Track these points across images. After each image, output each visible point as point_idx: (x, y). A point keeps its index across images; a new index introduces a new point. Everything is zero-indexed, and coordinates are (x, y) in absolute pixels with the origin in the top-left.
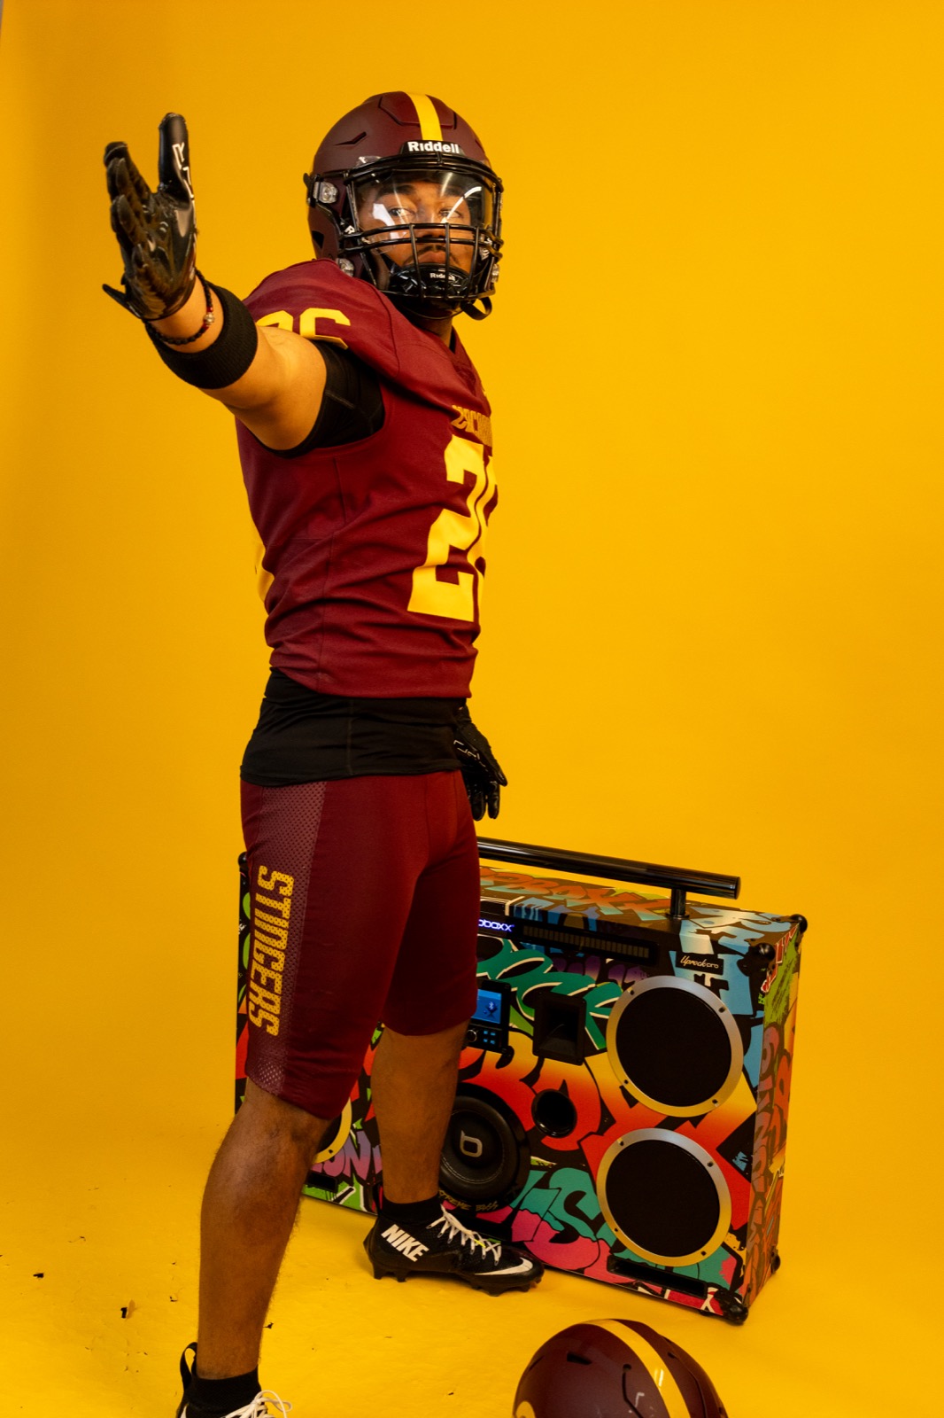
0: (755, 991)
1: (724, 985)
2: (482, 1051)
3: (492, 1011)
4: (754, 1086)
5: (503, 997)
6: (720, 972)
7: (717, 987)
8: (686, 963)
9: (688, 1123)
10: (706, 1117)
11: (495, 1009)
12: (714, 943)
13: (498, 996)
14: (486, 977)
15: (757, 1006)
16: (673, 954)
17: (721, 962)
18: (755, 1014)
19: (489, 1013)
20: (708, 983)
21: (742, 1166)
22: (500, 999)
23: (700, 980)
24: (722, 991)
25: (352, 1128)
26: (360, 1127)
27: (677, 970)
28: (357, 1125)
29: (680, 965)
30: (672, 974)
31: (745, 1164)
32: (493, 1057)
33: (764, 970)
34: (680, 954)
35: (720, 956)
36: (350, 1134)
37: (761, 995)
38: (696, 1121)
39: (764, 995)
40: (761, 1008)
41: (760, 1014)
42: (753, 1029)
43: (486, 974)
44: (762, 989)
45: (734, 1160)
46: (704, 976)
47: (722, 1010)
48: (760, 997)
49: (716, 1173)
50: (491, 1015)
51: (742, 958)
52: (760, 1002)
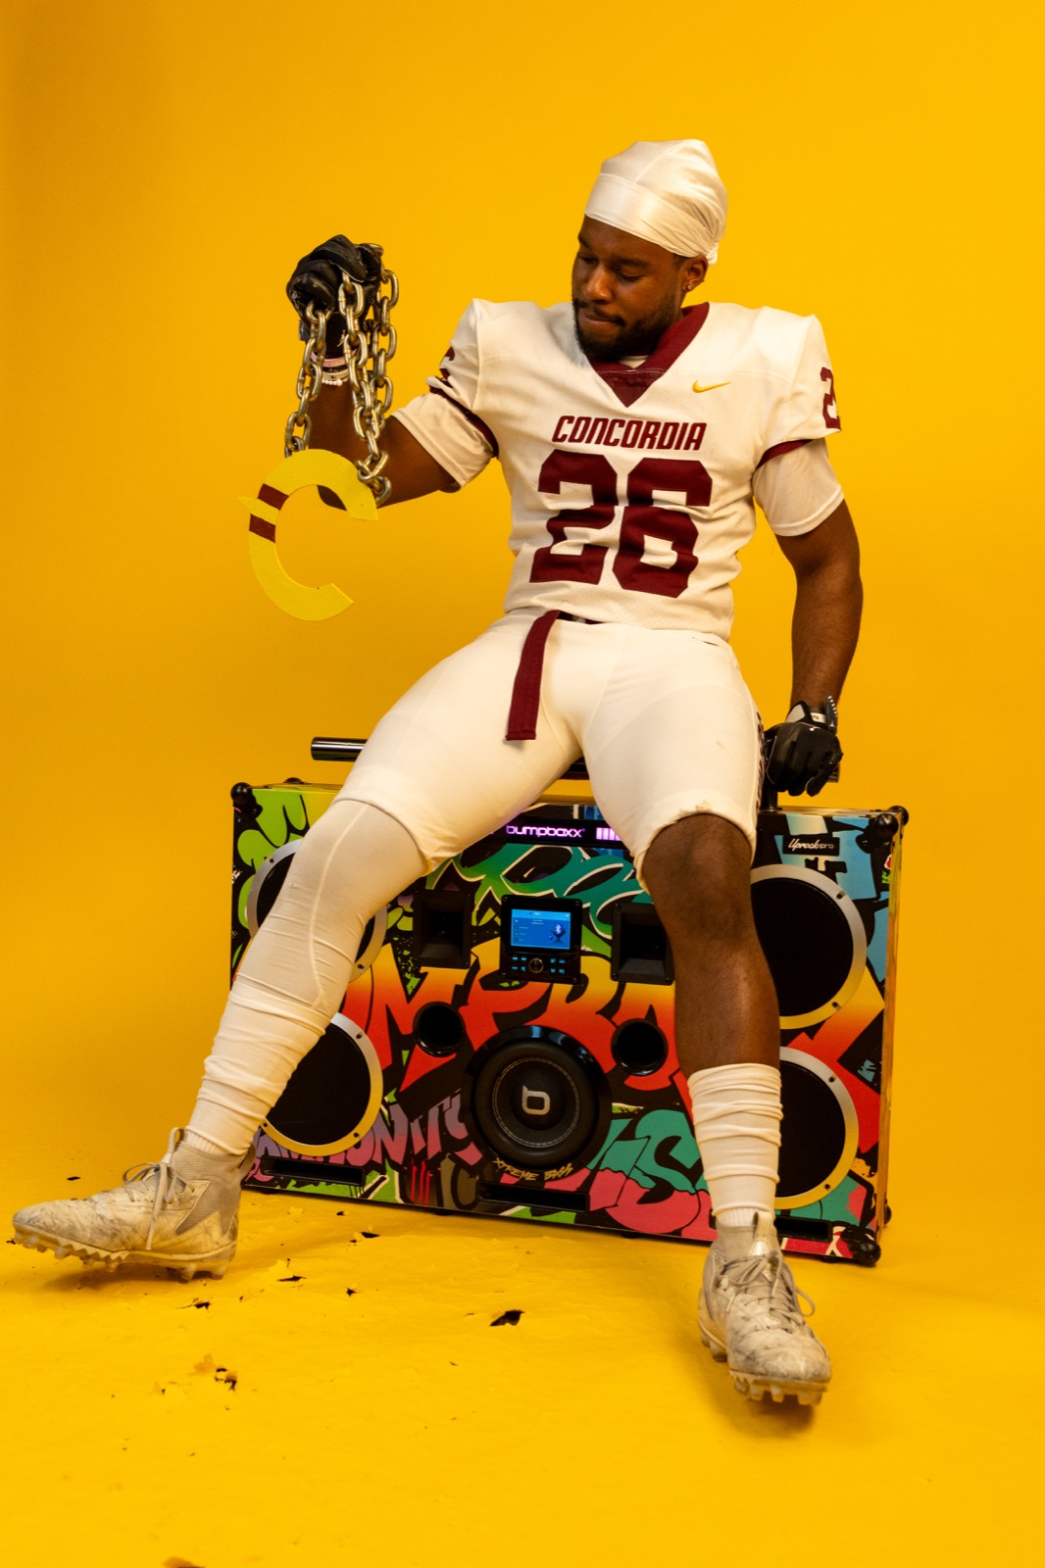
0: (878, 869)
1: (841, 867)
2: (548, 984)
3: (559, 936)
4: (880, 980)
5: (572, 917)
6: (835, 852)
7: (832, 870)
8: (795, 847)
9: (803, 1034)
10: (825, 1023)
11: (563, 932)
12: (828, 820)
13: (566, 917)
14: (552, 894)
15: (881, 887)
16: (779, 839)
17: (837, 841)
18: (879, 896)
19: (555, 938)
20: (822, 867)
21: (870, 1076)
22: (569, 920)
23: (812, 865)
24: (839, 875)
25: (383, 1102)
26: (393, 1099)
27: (783, 857)
28: (390, 1098)
29: (788, 851)
30: (779, 862)
31: (873, 1074)
32: (561, 990)
33: (887, 844)
34: (788, 838)
35: (835, 834)
36: (381, 1111)
37: (885, 873)
38: (812, 1031)
39: (888, 872)
40: (886, 888)
41: (884, 895)
42: (877, 914)
43: (551, 891)
44: (886, 866)
45: (859, 1071)
46: (817, 859)
47: (840, 896)
48: (884, 876)
49: (838, 1088)
50: (558, 940)
51: (861, 833)
52: (884, 882)
